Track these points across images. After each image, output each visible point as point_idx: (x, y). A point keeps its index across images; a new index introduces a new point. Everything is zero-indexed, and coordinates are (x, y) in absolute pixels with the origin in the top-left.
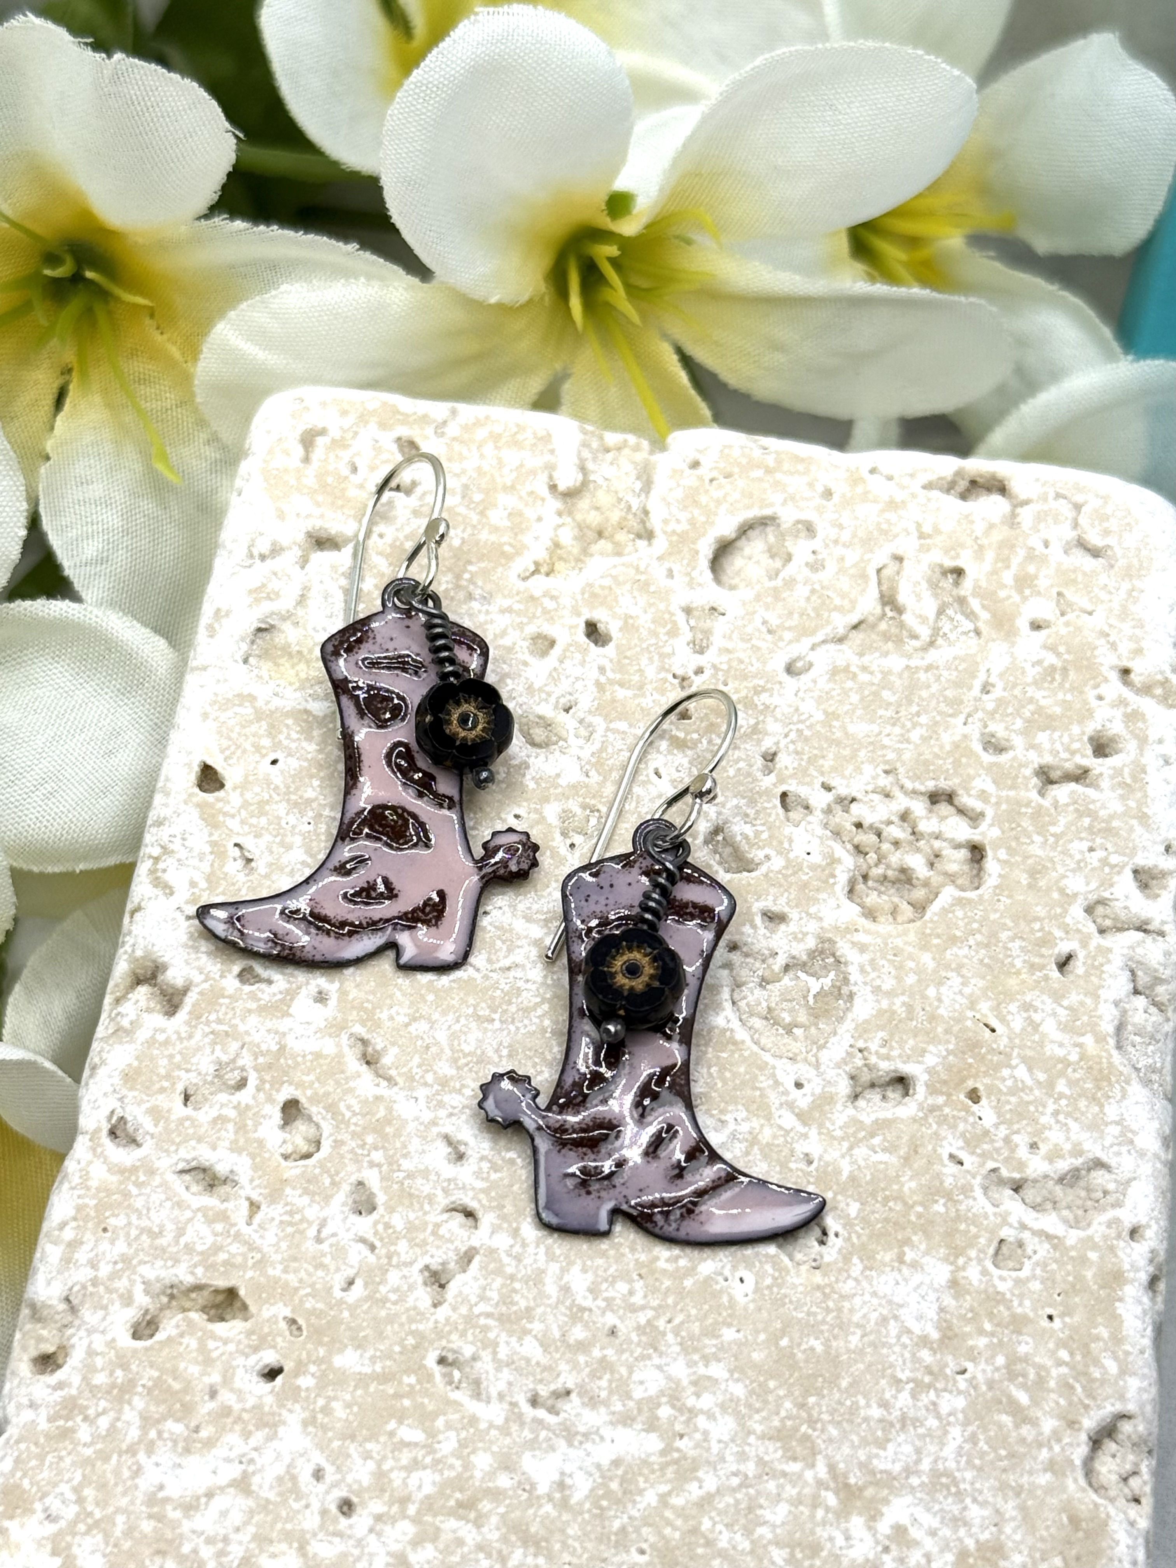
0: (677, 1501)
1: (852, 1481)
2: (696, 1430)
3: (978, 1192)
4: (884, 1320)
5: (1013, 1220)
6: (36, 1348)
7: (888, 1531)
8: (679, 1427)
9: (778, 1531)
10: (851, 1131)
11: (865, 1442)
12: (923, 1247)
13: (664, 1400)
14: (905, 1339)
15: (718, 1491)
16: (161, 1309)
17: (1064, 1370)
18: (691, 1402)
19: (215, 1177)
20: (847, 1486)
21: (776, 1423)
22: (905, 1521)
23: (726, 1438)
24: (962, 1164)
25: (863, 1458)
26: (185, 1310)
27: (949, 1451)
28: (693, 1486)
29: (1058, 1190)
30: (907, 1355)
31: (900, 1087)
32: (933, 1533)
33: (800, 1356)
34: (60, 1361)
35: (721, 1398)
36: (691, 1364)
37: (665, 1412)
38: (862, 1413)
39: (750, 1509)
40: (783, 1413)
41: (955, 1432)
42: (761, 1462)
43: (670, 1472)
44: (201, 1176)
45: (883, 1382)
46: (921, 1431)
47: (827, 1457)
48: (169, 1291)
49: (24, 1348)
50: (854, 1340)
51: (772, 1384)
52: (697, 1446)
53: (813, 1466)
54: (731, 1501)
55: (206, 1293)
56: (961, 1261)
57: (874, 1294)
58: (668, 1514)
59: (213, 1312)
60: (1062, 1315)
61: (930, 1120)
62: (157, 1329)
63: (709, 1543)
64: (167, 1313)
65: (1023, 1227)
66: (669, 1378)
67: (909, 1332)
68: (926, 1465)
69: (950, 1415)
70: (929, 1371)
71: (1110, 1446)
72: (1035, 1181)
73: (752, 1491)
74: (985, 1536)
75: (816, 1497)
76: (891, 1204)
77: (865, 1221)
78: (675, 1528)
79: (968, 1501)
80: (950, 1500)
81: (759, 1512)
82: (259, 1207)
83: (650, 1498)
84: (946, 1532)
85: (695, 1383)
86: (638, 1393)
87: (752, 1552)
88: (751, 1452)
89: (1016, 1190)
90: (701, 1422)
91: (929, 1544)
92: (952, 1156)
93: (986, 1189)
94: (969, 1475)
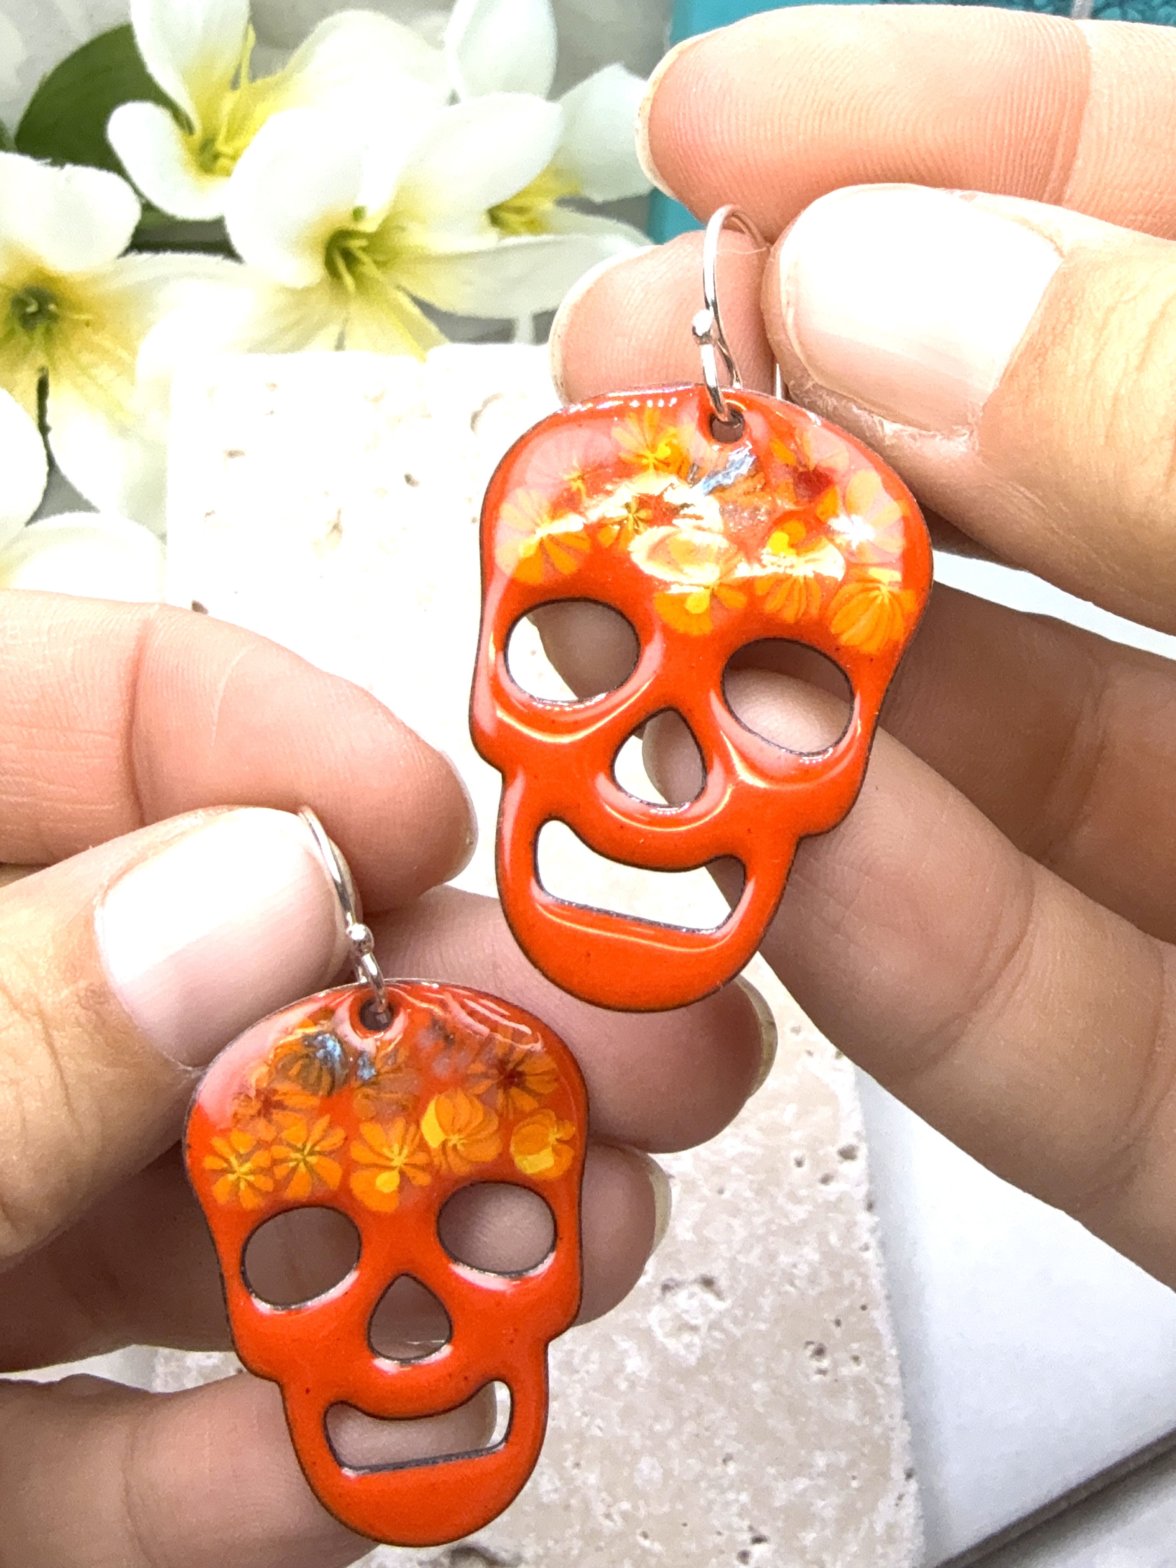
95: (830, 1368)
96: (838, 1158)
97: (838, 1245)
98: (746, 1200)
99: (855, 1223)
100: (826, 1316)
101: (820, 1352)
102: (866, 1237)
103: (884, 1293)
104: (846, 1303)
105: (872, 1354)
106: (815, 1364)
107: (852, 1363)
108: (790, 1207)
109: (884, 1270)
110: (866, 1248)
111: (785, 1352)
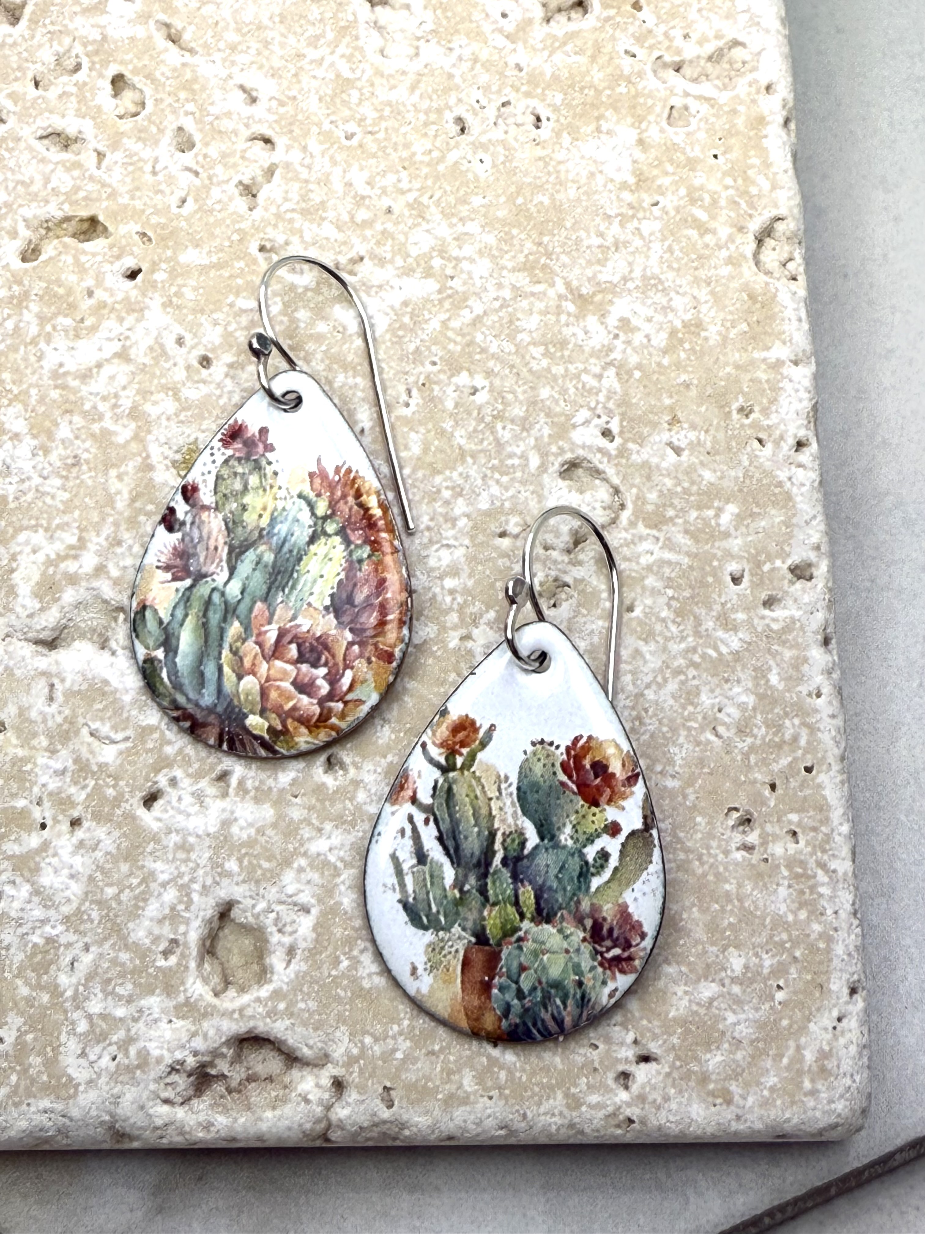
0: (455, 324)
1: (584, 291)
2: (462, 271)
3: (650, 74)
4: (592, 174)
5: (679, 91)
7: (616, 324)
8: (449, 272)
9: (534, 335)
10: (549, 42)
11: (589, 263)
12: (615, 118)
13: (435, 254)
14: (610, 186)
15: (485, 313)
16: (41, 239)
17: (731, 192)
18: (455, 252)
19: (67, 139)
20: (580, 296)
21: (521, 258)
22: (627, 314)
23: (486, 275)
24: (634, 56)
25: (590, 275)
26: (60, 237)
27: (654, 261)
28: (466, 312)
29: (709, 66)
30: (614, 197)
31: (580, 10)
32: (649, 320)
33: (533, 210)
35: (477, 246)
36: (451, 226)
37: (437, 263)
38: (586, 243)
39: (511, 322)
40: (526, 252)
41: (657, 248)
42: (514, 287)
43: (447, 305)
44: (57, 139)
45: (598, 220)
46: (631, 249)
47: (563, 278)
48: (45, 225)
50: (572, 193)
51: (515, 231)
52: (465, 283)
53: (552, 285)
54: (496, 318)
55: (74, 222)
56: (644, 125)
57: (583, 157)
58: (450, 334)
59: (81, 236)
60: (725, 153)
61: (608, 28)
62: (40, 253)
63: (483, 351)
64: (46, 241)
65: (687, 94)
66: (436, 238)
67: (612, 180)
68: (637, 273)
69: (651, 234)
70: (631, 206)
71: (770, 242)
72: (691, 61)
73: (510, 309)
74: (688, 317)
75: (559, 307)
76: (586, 91)
77: (569, 106)
78: (455, 343)
79: (673, 294)
80: (659, 295)
81: (518, 323)
82: (104, 156)
83: (435, 324)
84: (659, 318)
85: (457, 239)
86: (414, 251)
87: (517, 352)
88: (506, 282)
89: (677, 71)
90: (465, 265)
91: (647, 328)
92: (626, 52)
93: (655, 72)
94: (671, 275)
95: (756, 842)
96: (790, 576)
97: (781, 687)
98: (664, 620)
99: (806, 660)
100: (758, 776)
101: (747, 821)
102: (819, 679)
103: (837, 752)
104: (784, 762)
105: (815, 829)
106: (737, 838)
107: (789, 838)
108: (720, 634)
109: (839, 722)
110: (819, 695)
111: (699, 819)
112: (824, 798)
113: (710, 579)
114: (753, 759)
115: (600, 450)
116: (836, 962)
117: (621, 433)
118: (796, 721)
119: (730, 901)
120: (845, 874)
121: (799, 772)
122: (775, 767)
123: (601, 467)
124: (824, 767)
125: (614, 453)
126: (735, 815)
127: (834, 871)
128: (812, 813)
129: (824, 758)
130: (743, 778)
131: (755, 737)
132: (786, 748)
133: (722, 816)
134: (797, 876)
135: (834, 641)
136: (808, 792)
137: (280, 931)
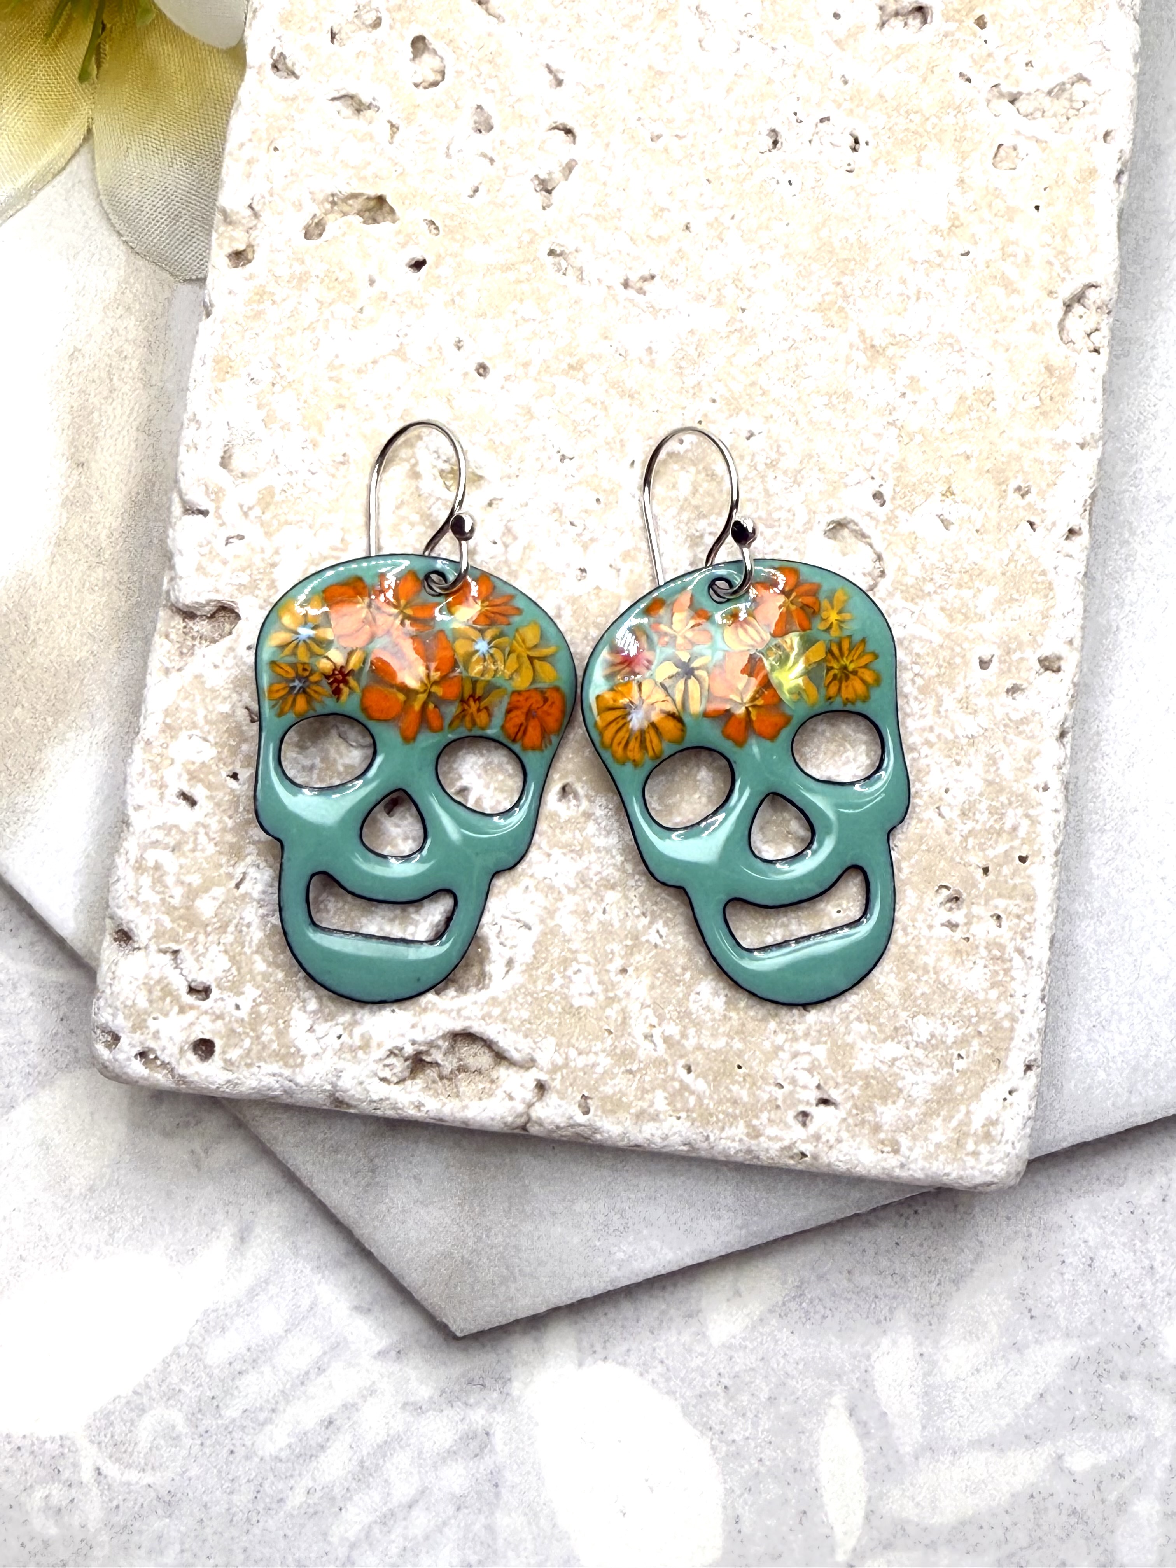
0: (740, 361)
1: (876, 342)
2: (754, 304)
3: (983, 104)
4: (905, 213)
5: (1011, 127)
6: (230, 246)
7: (905, 381)
8: (742, 303)
9: (820, 383)
10: (880, 54)
11: (887, 311)
12: (938, 151)
13: (729, 281)
14: (921, 228)
15: (772, 353)
16: (326, 214)
17: (1047, 250)
18: (750, 282)
19: (361, 103)
20: (873, 346)
21: (817, 297)
22: (918, 373)
23: (779, 311)
24: (969, 80)
25: (886, 324)
26: (345, 214)
27: (954, 317)
28: (752, 349)
29: (1047, 102)
30: (923, 241)
31: (919, 15)
32: (940, 381)
33: (837, 245)
34: (250, 257)
35: (773, 278)
36: (750, 252)
37: (730, 291)
38: (886, 288)
39: (797, 366)
40: (823, 291)
41: (960, 303)
42: (806, 329)
43: (734, 339)
44: (350, 102)
45: (903, 264)
46: (933, 302)
47: (858, 324)
48: (331, 199)
49: (220, 246)
51: (815, 267)
52: (755, 317)
53: (845, 331)
54: (783, 360)
55: (360, 200)
56: (967, 163)
58: (734, 371)
59: (367, 214)
60: (1048, 205)
61: (945, 45)
62: (324, 230)
63: (765, 393)
64: (331, 217)
65: (1018, 133)
66: (732, 264)
67: (924, 222)
68: (934, 329)
69: (956, 288)
70: (939, 253)
71: (1077, 309)
72: (1029, 94)
73: (799, 352)
74: (980, 383)
75: (849, 356)
76: (912, 116)
77: (890, 131)
78: (739, 382)
79: (968, 356)
80: (954, 355)
81: (804, 368)
82: (398, 129)
83: (719, 359)
84: (950, 380)
85: (753, 267)
86: (708, 276)
87: (799, 400)
88: (798, 321)
89: (1012, 102)
91: (936, 390)
92: (961, 75)
93: (988, 102)
94: (969, 335)
112: (1033, 888)
113: (958, 660)
114: (971, 841)
115: (869, 514)
116: (1017, 1042)
117: (894, 498)
118: (1020, 811)
119: (928, 972)
120: (1041, 963)
121: (1013, 860)
122: (991, 853)
123: (866, 531)
124: (1038, 859)
125: (883, 518)
126: (945, 893)
127: (1030, 958)
128: (1018, 902)
129: (1039, 851)
130: (958, 859)
131: (977, 821)
132: (1005, 836)
133: (931, 893)
134: (995, 959)
135: (1069, 735)
136: (1018, 880)
137: (501, 943)
